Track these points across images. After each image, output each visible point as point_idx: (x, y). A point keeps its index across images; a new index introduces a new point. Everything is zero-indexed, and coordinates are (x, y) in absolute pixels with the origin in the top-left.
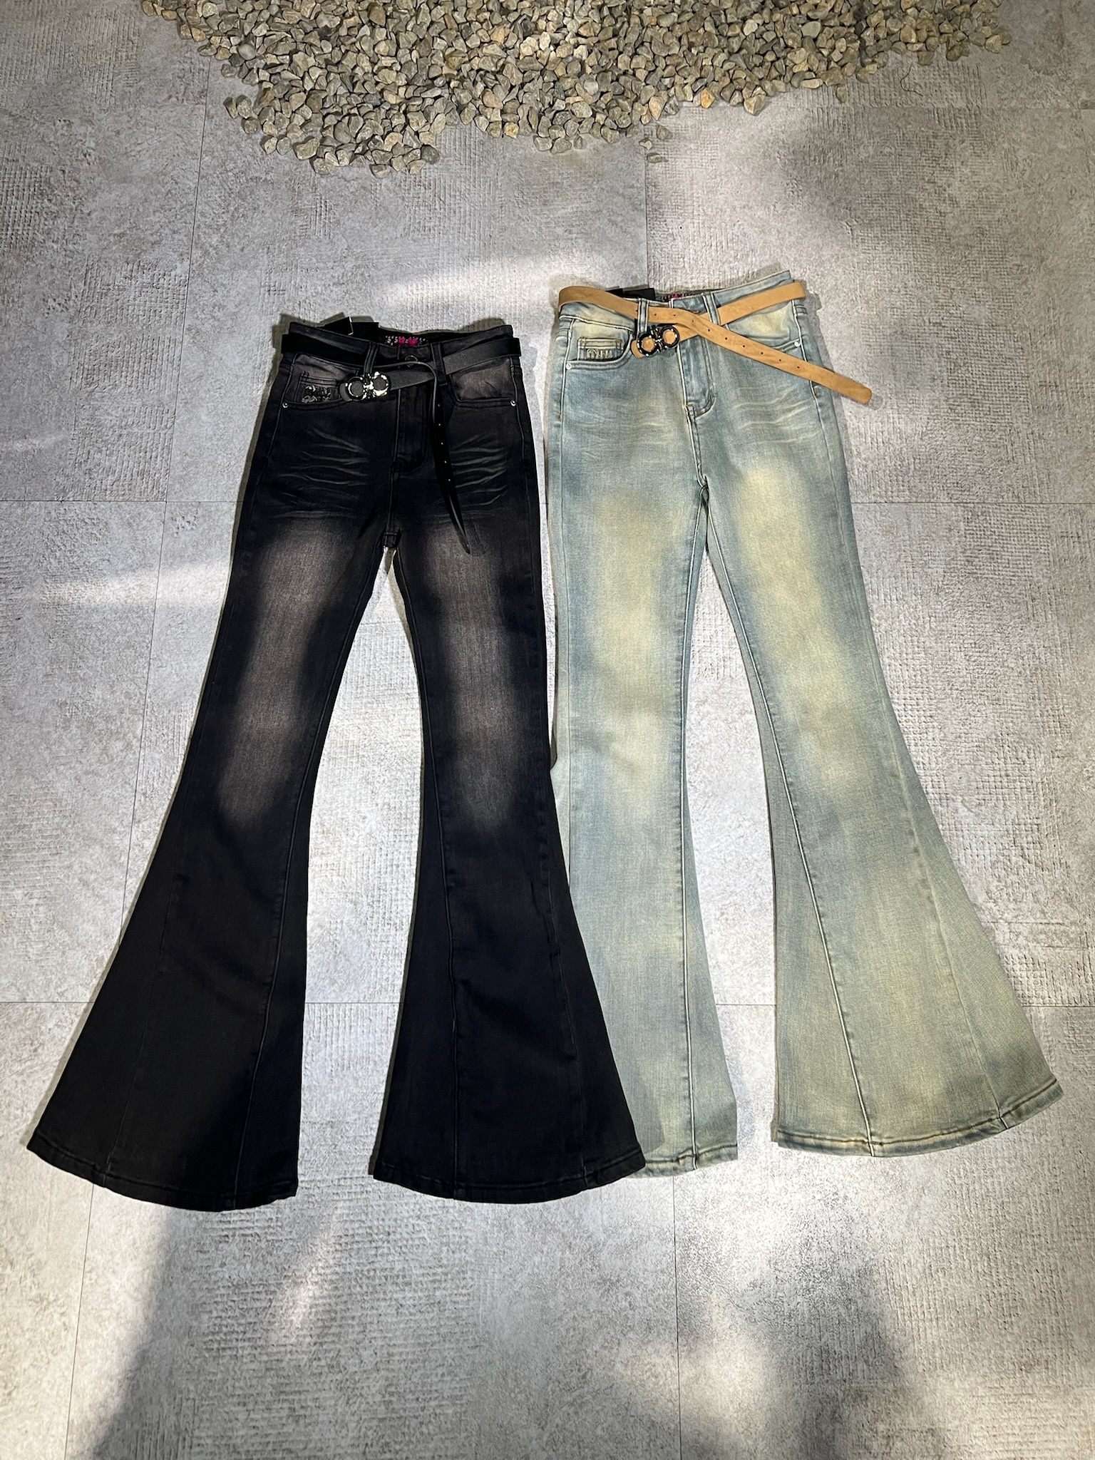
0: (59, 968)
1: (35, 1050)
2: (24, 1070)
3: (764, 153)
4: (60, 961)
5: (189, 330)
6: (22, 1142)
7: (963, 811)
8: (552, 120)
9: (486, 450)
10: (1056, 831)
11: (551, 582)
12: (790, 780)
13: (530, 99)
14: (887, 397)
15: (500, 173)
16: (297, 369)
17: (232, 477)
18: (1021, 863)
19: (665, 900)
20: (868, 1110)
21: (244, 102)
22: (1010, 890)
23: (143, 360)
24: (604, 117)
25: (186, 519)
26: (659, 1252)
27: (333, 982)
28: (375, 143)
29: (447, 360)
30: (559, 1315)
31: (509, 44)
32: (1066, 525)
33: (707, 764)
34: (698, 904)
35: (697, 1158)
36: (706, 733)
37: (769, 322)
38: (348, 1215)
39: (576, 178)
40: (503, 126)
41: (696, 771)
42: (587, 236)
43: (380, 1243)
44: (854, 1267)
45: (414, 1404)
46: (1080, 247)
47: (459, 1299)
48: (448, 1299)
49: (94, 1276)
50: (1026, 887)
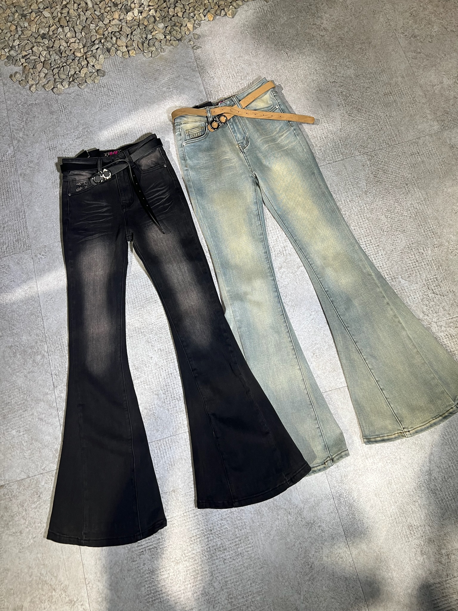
0: (40, 459)
1: (39, 496)
2: (37, 506)
3: (241, 32)
4: (39, 455)
5: (20, 175)
6: (44, 537)
7: (403, 281)
8: (148, 44)
9: (159, 189)
10: (445, 278)
11: (202, 236)
12: (326, 290)
13: (137, 37)
14: (321, 118)
15: (133, 72)
16: (70, 178)
17: (56, 231)
18: (434, 296)
19: (288, 355)
20: (399, 419)
21: (18, 74)
22: (432, 309)
23: (5, 193)
24: (170, 37)
25: (41, 254)
26: (328, 504)
27: (158, 431)
28: (77, 75)
29: (132, 156)
30: (293, 544)
31: (121, 18)
32: (411, 150)
33: (290, 293)
34: (302, 353)
35: (332, 460)
36: (285, 280)
37: (263, 101)
38: (191, 528)
39: (165, 65)
40: (129, 52)
41: (286, 297)
42: (176, 88)
43: (209, 536)
44: (412, 487)
45: (242, 600)
46: (384, 33)
47: (249, 549)
48: (244, 551)
49: (90, 585)
50: (439, 306)
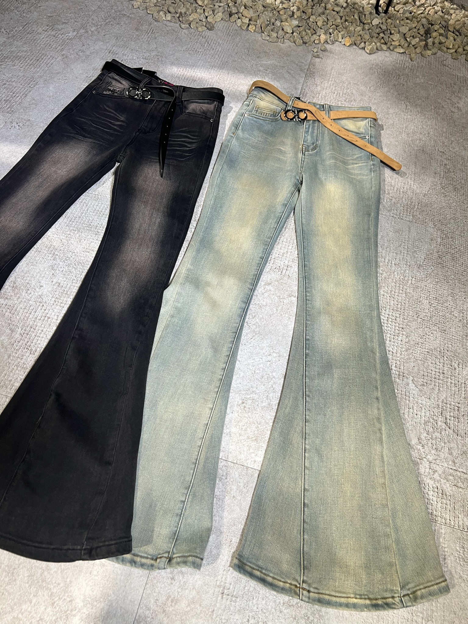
3: (370, 68)
5: (62, 55)
7: (412, 386)
8: (272, 29)
9: (190, 136)
12: (308, 337)
13: (264, 18)
14: (409, 174)
15: (241, 42)
16: (107, 79)
18: (444, 427)
19: (209, 384)
20: (305, 562)
23: (34, 60)
25: (18, 124)
28: (185, 15)
29: (184, 94)
33: (261, 316)
35: (170, 560)
36: (265, 300)
37: (355, 125)
39: (276, 53)
41: (253, 318)
50: (445, 443)
